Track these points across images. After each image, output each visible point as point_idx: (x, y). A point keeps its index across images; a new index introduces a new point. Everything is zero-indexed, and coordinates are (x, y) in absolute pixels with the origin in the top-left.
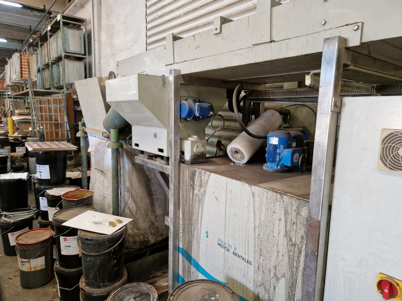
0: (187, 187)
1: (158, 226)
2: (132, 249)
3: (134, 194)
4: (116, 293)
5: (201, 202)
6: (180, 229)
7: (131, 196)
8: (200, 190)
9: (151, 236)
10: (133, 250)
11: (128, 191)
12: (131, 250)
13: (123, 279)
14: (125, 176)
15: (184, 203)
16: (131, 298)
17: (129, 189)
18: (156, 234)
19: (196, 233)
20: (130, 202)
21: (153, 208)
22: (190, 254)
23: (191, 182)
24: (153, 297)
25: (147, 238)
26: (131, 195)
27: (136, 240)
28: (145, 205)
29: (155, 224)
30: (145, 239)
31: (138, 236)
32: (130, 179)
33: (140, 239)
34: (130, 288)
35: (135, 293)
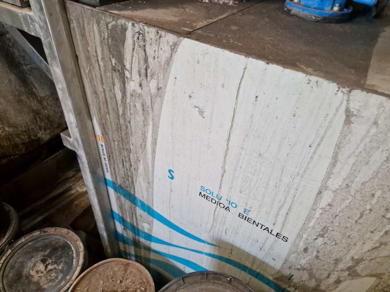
0: (103, 73)
1: (48, 115)
2: (14, 155)
4: (5, 262)
5: (150, 112)
6: (102, 153)
8: (144, 82)
9: (41, 131)
10: (16, 156)
12: (12, 157)
13: (12, 229)
15: (102, 108)
16: (37, 262)
18: (49, 127)
19: (141, 167)
21: (27, 88)
22: (132, 193)
23: (114, 61)
24: (76, 250)
25: (36, 136)
27: (14, 142)
28: (11, 85)
29: (42, 114)
30: (33, 138)
31: (18, 135)
33: (22, 140)
34: (30, 244)
35: (42, 251)
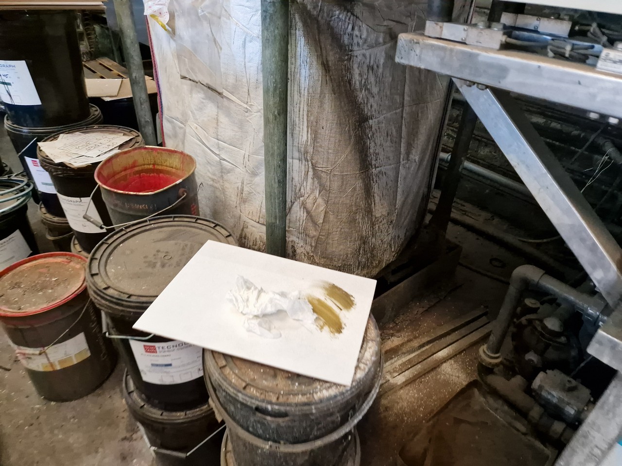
1: (374, 246)
3: (322, 165)
7: (311, 173)
11: (304, 156)
14: (297, 110)
17: (306, 152)
20: (308, 188)
26: (311, 170)
28: (352, 196)
32: (312, 118)
